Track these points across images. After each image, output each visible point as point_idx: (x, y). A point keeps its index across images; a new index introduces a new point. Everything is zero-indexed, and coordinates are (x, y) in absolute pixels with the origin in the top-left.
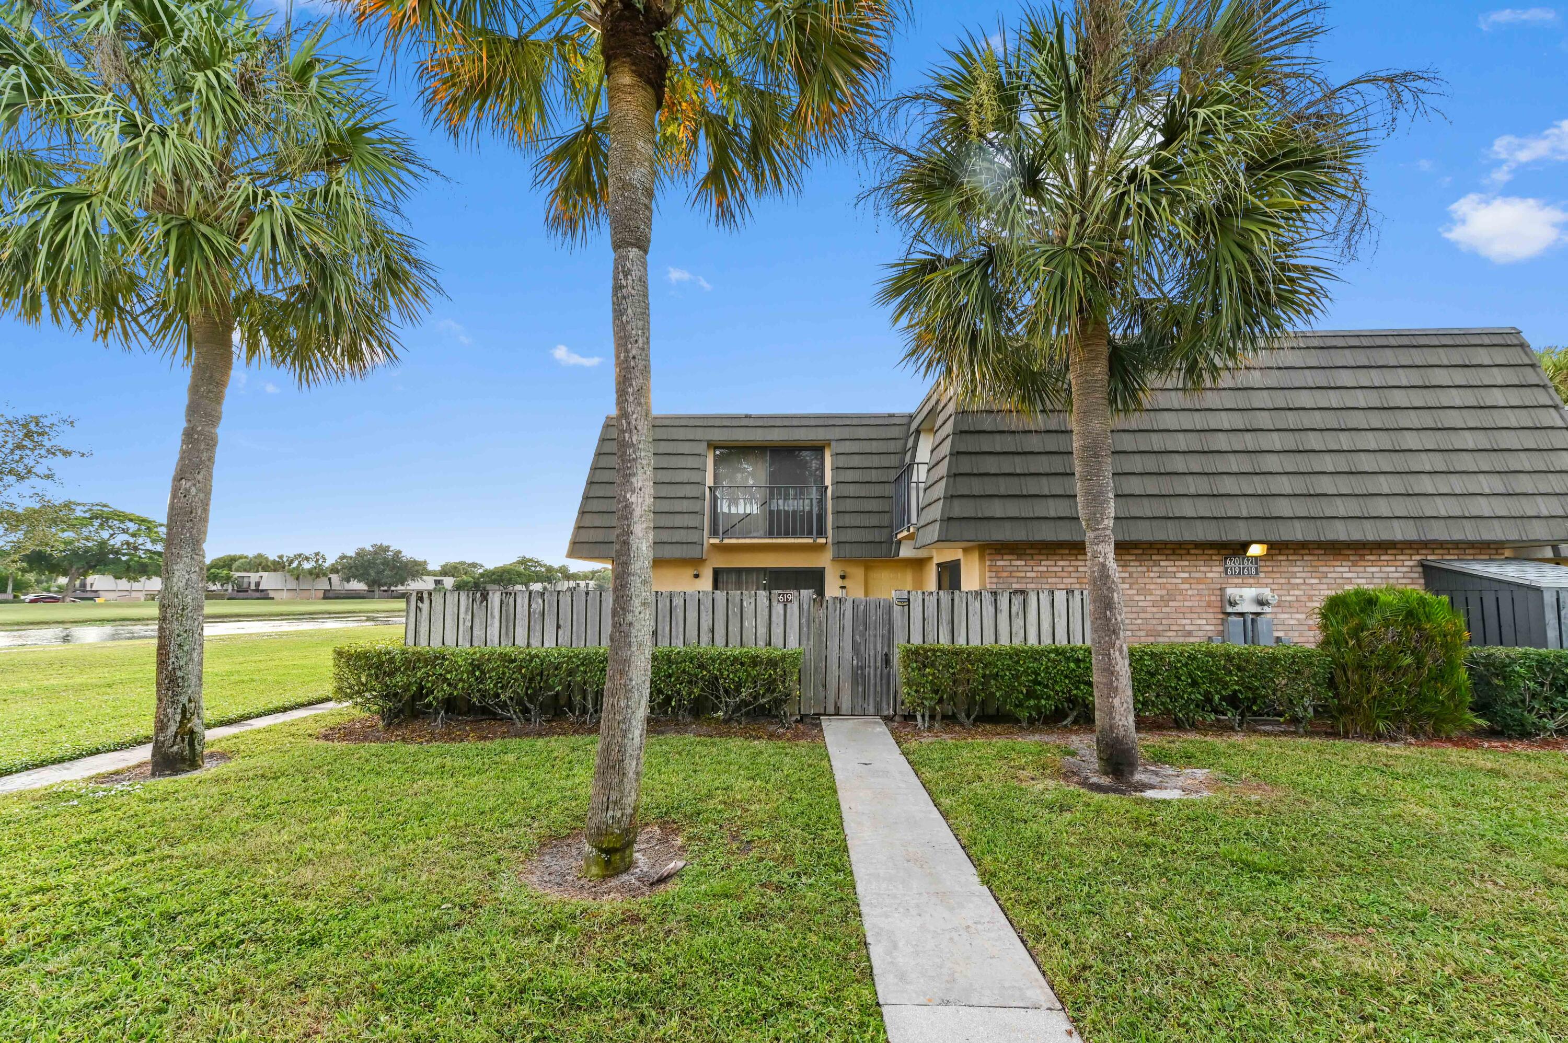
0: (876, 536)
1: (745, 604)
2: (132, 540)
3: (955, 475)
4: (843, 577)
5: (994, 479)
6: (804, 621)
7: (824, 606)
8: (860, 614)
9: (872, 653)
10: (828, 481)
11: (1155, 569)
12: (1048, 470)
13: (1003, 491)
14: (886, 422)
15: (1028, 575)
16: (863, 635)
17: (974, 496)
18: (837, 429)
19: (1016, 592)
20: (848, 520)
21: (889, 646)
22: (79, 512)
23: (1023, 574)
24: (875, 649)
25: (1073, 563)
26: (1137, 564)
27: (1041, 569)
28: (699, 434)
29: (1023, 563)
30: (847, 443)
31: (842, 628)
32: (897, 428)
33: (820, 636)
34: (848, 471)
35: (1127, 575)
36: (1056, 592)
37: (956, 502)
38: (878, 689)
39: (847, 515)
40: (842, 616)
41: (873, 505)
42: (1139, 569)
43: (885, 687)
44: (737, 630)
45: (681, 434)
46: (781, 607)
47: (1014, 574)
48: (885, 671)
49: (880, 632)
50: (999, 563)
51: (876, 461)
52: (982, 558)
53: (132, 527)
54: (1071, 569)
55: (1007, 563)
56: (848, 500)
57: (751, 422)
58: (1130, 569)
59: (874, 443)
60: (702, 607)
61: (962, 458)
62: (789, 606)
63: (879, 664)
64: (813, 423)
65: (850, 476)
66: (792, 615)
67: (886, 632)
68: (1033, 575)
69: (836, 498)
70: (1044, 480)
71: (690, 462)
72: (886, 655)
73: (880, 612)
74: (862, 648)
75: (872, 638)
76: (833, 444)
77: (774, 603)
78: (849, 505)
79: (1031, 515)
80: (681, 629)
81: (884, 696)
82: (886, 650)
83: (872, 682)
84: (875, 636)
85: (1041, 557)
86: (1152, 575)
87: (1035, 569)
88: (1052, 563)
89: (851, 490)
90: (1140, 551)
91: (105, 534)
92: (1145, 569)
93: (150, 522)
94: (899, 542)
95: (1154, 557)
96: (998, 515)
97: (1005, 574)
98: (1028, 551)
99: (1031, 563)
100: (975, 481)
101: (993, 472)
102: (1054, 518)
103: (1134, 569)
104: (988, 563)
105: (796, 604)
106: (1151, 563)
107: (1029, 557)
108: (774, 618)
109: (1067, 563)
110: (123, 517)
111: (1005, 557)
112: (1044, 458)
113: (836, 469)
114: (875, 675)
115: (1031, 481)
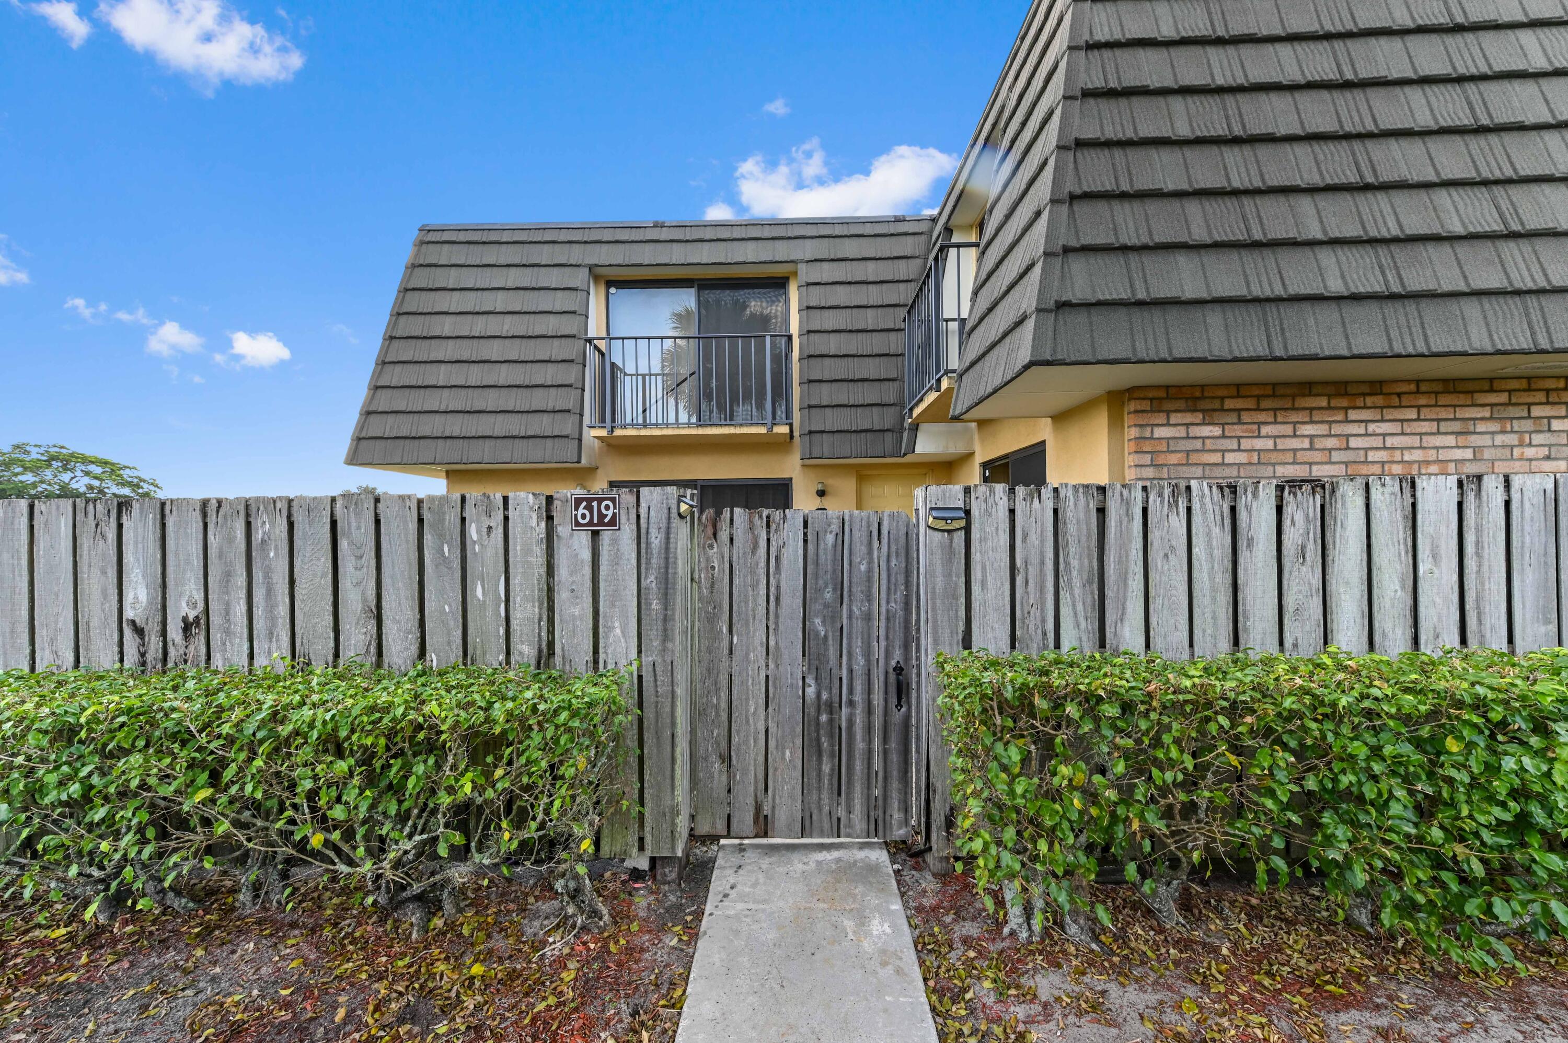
0: (874, 419)
1: (473, 532)
2: (96, 483)
3: (1073, 198)
4: (821, 493)
5: (1174, 205)
6: (651, 580)
7: (724, 535)
8: (826, 557)
9: (859, 663)
10: (794, 329)
11: (1537, 439)
12: (1315, 179)
13: (1199, 234)
14: (892, 229)
15: (1230, 458)
16: (832, 617)
17: (1125, 249)
18: (808, 243)
19: (1295, 484)
20: (825, 394)
21: (906, 647)
22: (35, 454)
23: (1216, 458)
24: (867, 655)
25: (1337, 429)
26: (1494, 426)
27: (1259, 444)
28: (576, 254)
29: (1217, 431)
30: (825, 265)
31: (774, 599)
32: (910, 239)
33: (712, 619)
34: (826, 313)
35: (1468, 454)
36: (1421, 483)
37: (1077, 264)
38: (877, 765)
39: (825, 386)
40: (774, 562)
41: (870, 369)
42: (1499, 439)
43: (894, 758)
44: (451, 607)
45: (544, 255)
46: (583, 539)
47: (1194, 458)
48: (897, 716)
49: (879, 607)
50: (1160, 432)
51: (874, 295)
52: (1116, 423)
53: (97, 470)
54: (1331, 443)
55: (1180, 432)
56: (827, 361)
57: (664, 234)
58: (1475, 440)
59: (871, 265)
60: (343, 544)
61: (1089, 158)
62: (606, 536)
63: (877, 699)
64: (767, 233)
65: (831, 320)
66: (616, 562)
67: (897, 607)
68: (1242, 458)
69: (808, 357)
70: (1305, 204)
71: (561, 301)
72: (899, 670)
73: (880, 551)
74: (832, 652)
75: (858, 624)
76: (802, 268)
77: (563, 529)
78: (829, 369)
79: (1279, 291)
80: (283, 611)
81: (895, 785)
82: (897, 655)
83: (860, 745)
84: (868, 617)
85: (1262, 417)
86: (1530, 452)
87: (1246, 443)
88: (1288, 429)
89: (833, 344)
90: (1503, 398)
91: (66, 477)
92: (1513, 439)
93: (113, 464)
94: (915, 428)
95: (1536, 411)
96: (1189, 295)
97: (1174, 459)
98: (1229, 404)
99: (1238, 430)
100: (1124, 212)
101: (1170, 187)
102: (1338, 299)
103: (1486, 440)
104: (1134, 432)
105: (627, 531)
106: (1528, 425)
107: (1233, 418)
108: (563, 572)
109: (1321, 429)
110: (86, 460)
111: (1175, 418)
112: (1302, 151)
113: (807, 308)
114: (869, 729)
115: (1271, 207)
